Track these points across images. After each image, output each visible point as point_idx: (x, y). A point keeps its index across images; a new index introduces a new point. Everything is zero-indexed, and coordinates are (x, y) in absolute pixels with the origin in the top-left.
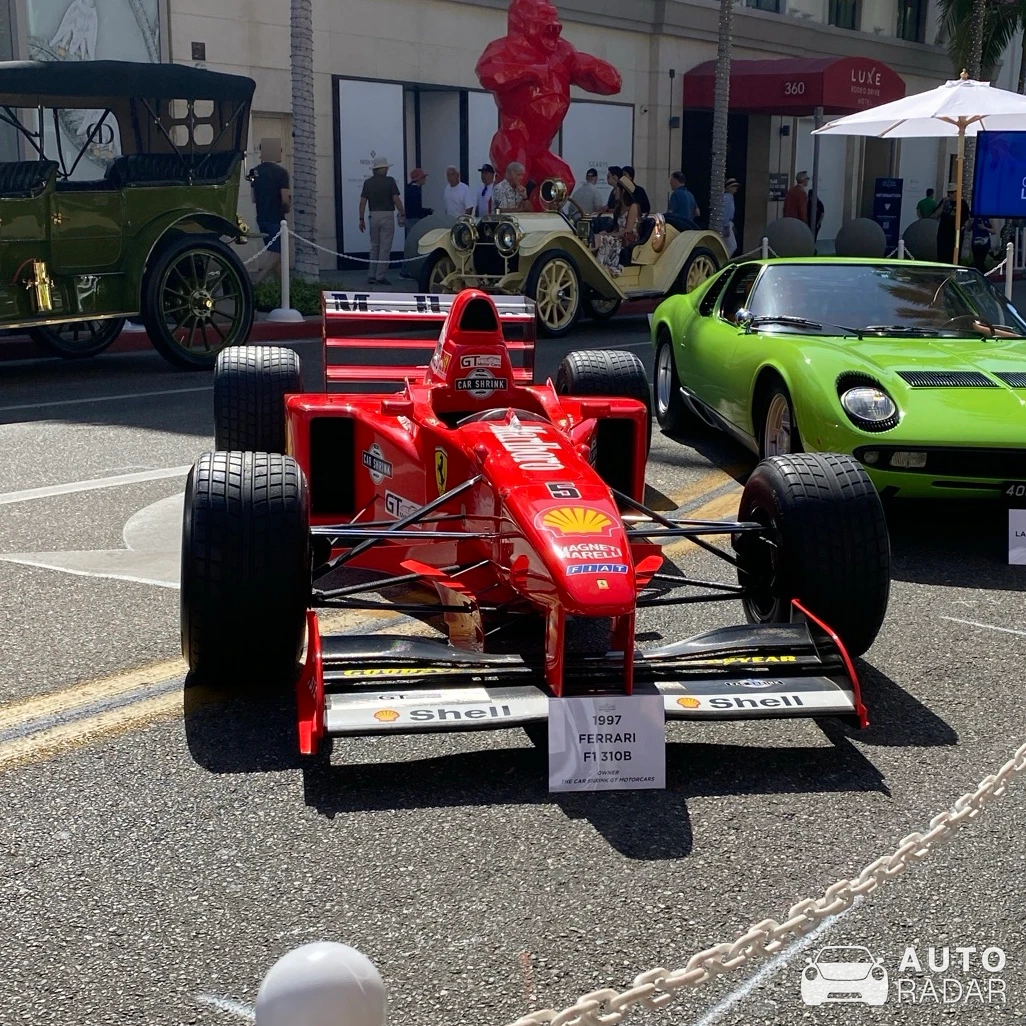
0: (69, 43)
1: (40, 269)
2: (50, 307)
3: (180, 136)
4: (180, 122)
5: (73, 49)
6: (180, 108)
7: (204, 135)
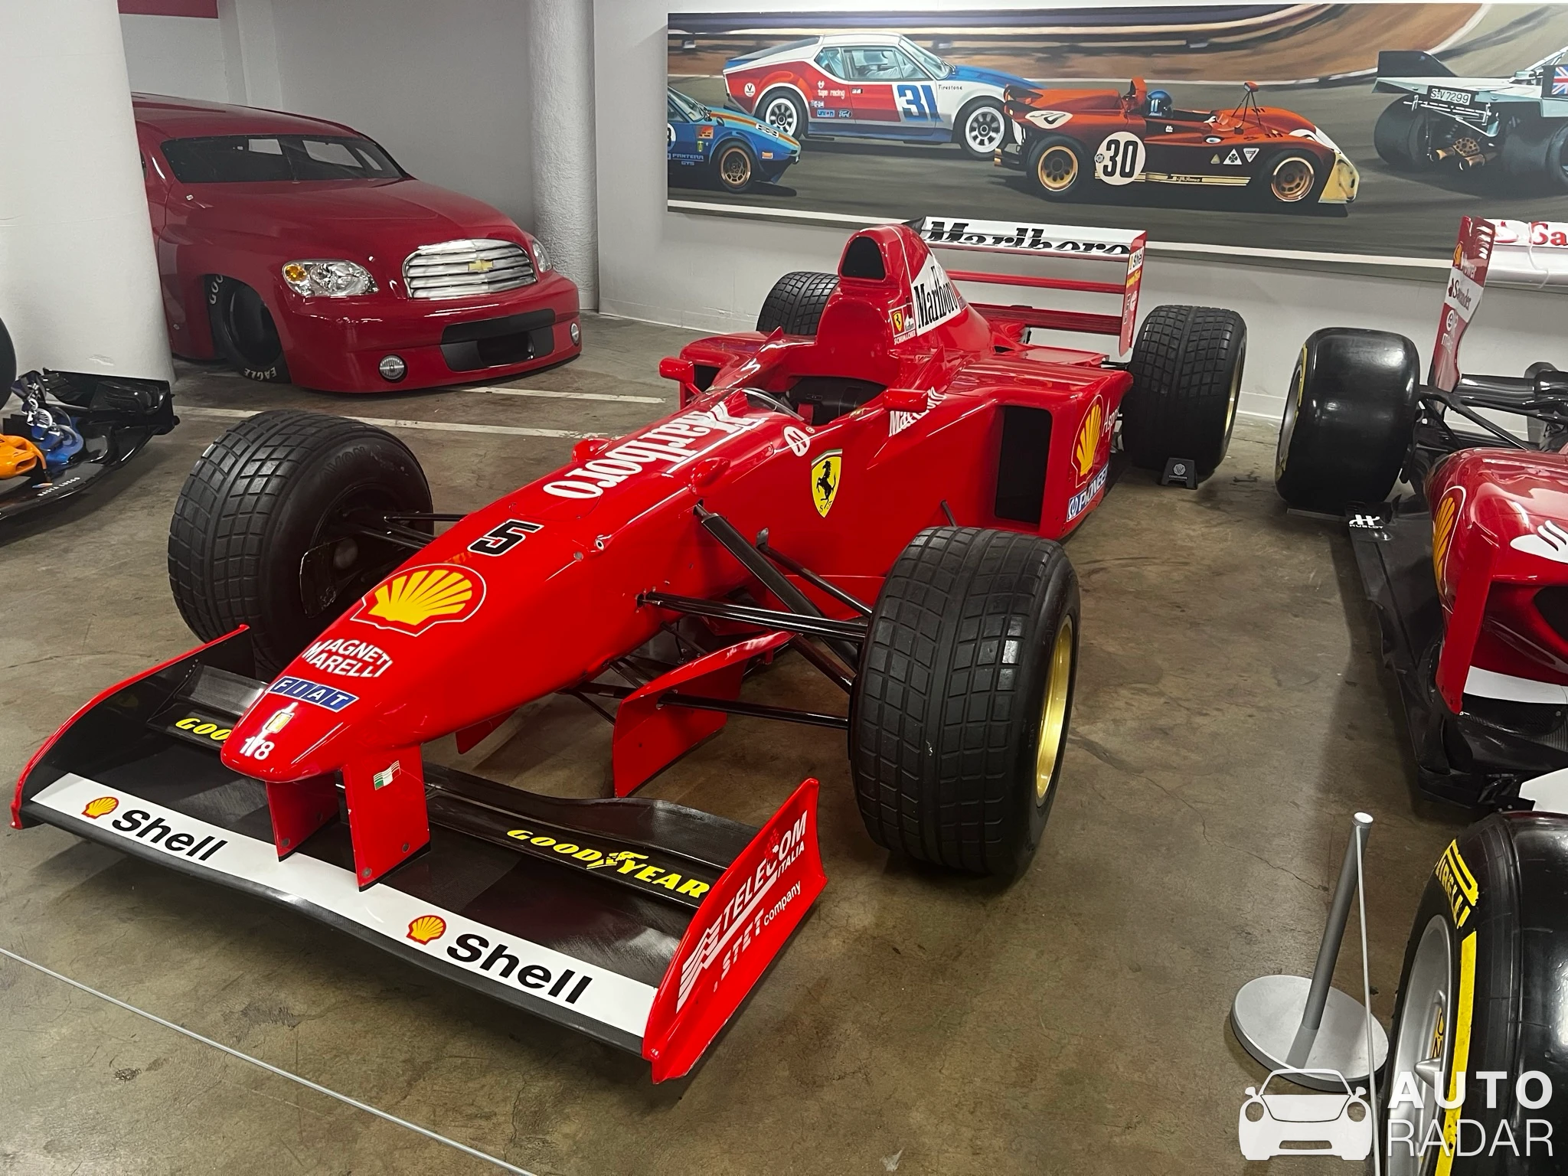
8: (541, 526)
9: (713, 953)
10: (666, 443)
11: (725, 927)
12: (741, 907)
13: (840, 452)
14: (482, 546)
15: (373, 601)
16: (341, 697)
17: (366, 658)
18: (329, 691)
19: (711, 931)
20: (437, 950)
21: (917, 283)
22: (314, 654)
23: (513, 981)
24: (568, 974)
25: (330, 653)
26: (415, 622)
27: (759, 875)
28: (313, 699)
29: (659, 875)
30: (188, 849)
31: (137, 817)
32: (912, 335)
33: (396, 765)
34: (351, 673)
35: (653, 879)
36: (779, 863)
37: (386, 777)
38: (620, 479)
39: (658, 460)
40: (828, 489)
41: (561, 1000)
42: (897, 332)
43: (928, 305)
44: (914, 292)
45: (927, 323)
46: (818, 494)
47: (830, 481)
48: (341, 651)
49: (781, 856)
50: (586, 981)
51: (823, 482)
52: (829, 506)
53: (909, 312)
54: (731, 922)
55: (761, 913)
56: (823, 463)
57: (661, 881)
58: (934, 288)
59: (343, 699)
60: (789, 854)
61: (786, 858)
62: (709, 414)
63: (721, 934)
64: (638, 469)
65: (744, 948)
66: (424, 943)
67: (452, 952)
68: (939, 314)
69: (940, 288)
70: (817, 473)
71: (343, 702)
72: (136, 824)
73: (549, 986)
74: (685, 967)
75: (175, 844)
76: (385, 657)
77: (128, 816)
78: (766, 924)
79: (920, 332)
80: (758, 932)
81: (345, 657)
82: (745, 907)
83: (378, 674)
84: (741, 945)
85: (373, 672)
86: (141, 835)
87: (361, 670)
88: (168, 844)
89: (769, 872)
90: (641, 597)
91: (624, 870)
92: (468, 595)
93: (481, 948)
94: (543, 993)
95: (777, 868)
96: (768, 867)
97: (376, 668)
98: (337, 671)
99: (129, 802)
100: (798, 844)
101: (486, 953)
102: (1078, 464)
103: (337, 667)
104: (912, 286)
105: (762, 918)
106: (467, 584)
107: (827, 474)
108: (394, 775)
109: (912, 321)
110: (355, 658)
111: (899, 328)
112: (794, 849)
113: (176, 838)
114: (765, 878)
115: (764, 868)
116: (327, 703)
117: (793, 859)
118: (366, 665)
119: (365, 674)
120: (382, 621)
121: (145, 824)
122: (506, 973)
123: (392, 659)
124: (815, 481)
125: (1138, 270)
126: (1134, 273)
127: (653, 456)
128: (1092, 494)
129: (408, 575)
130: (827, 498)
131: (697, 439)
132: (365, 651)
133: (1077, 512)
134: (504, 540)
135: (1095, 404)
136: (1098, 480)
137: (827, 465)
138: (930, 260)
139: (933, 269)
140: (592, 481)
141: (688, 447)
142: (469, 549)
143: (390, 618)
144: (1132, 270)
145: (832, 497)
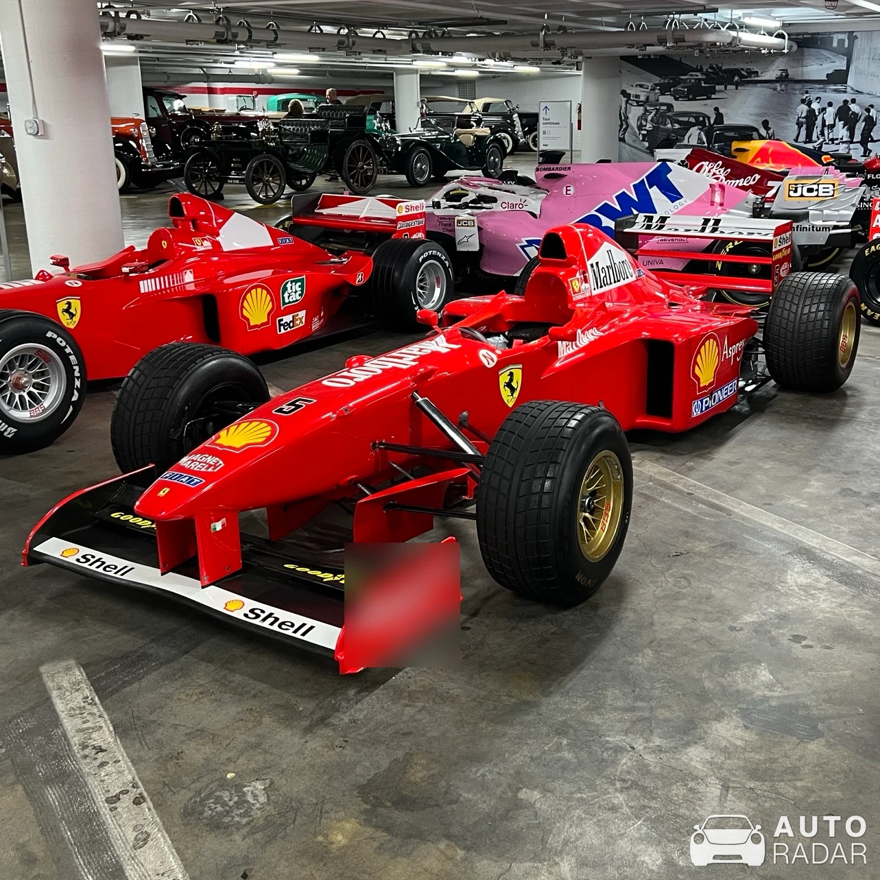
8: (315, 401)
10: (401, 358)
13: (521, 366)
14: (281, 410)
15: (219, 437)
16: (196, 480)
17: (211, 463)
20: (239, 615)
21: (593, 260)
22: (185, 462)
23: (275, 627)
24: (303, 625)
25: (193, 461)
26: (238, 446)
28: (182, 481)
30: (115, 571)
31: (89, 557)
32: (588, 295)
33: (224, 519)
34: (203, 470)
37: (218, 526)
38: (367, 377)
39: (394, 368)
40: (513, 390)
41: (298, 635)
42: (575, 293)
43: (602, 275)
44: (589, 268)
45: (601, 287)
46: (505, 393)
47: (514, 384)
48: (199, 460)
50: (312, 628)
51: (509, 385)
52: (514, 401)
53: (586, 280)
56: (508, 372)
58: (609, 264)
62: (433, 342)
64: (380, 372)
66: (232, 612)
67: (246, 615)
68: (613, 281)
69: (615, 264)
70: (504, 378)
71: (197, 483)
72: (88, 560)
73: (293, 629)
75: (108, 569)
76: (221, 462)
77: (84, 557)
79: (595, 293)
81: (200, 463)
83: (216, 470)
85: (214, 469)
86: (90, 565)
87: (208, 468)
88: (104, 569)
90: (375, 444)
92: (268, 434)
93: (261, 614)
94: (289, 632)
97: (216, 467)
98: (195, 469)
99: (85, 550)
101: (263, 616)
102: (698, 379)
103: (196, 467)
104: (588, 263)
106: (269, 428)
107: (511, 380)
108: (223, 525)
109: (587, 285)
110: (205, 463)
111: (577, 290)
113: (108, 566)
116: (189, 483)
118: (210, 466)
119: (210, 470)
120: (221, 446)
121: (92, 560)
122: (272, 624)
123: (224, 462)
124: (502, 383)
125: (787, 248)
126: (781, 250)
127: (390, 365)
128: (717, 400)
129: (239, 424)
130: (512, 395)
131: (422, 356)
132: (211, 460)
133: (701, 411)
134: (293, 407)
135: (708, 338)
136: (724, 392)
137: (511, 374)
138: (606, 246)
139: (609, 252)
140: (352, 378)
141: (414, 360)
142: (273, 412)
143: (225, 444)
144: (778, 248)
145: (516, 394)
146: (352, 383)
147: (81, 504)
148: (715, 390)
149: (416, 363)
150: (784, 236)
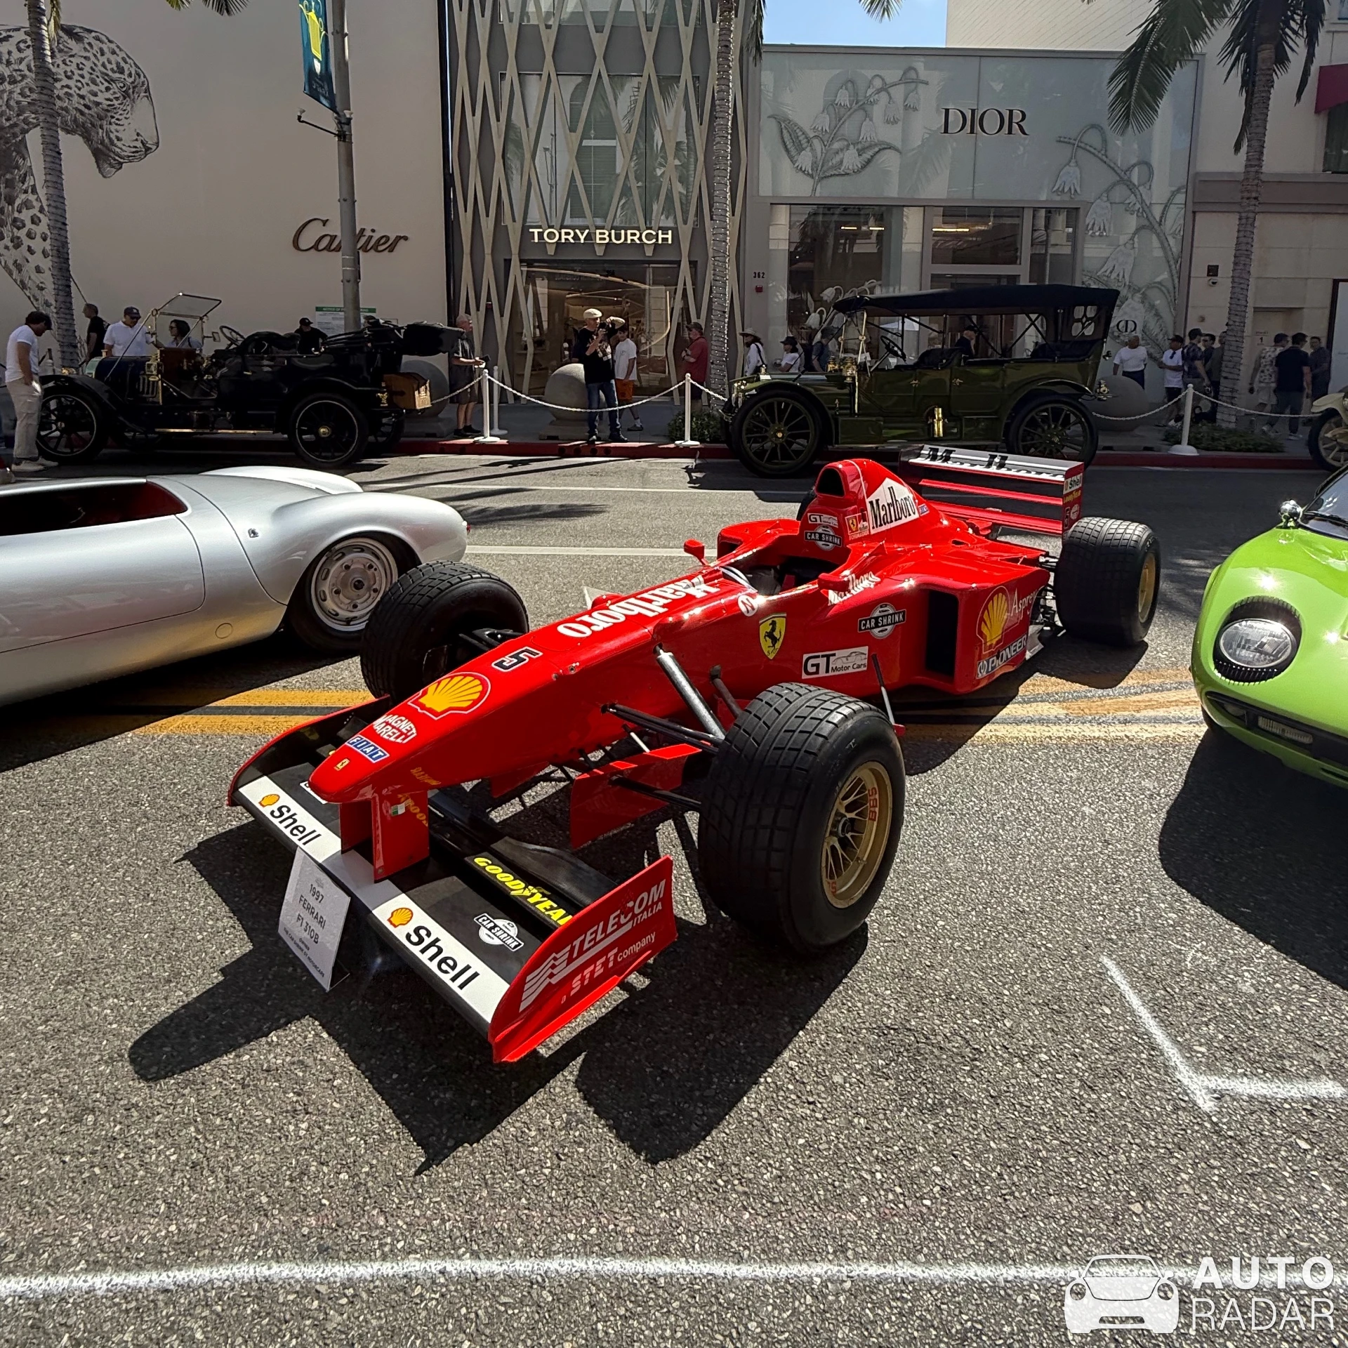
0: (1111, 272)
1: (939, 412)
2: (941, 434)
3: (1076, 329)
4: (1079, 320)
5: (1114, 275)
6: (1079, 312)
7: (1089, 331)
8: (541, 654)
9: (562, 972)
10: (650, 601)
11: (575, 955)
12: (592, 943)
13: (785, 615)
14: (501, 664)
15: (425, 693)
16: (380, 753)
17: (404, 730)
18: (376, 748)
19: (558, 956)
20: (401, 934)
21: (873, 498)
22: (378, 724)
23: (433, 966)
24: (468, 968)
25: (387, 724)
26: (439, 710)
27: (611, 922)
28: (365, 752)
29: (552, 908)
30: (300, 836)
31: (284, 810)
32: (866, 533)
33: (410, 801)
34: (392, 739)
35: (547, 910)
36: (634, 916)
37: (401, 808)
38: (606, 625)
39: (640, 614)
41: (454, 986)
42: (852, 532)
43: (883, 513)
44: (869, 506)
45: (881, 525)
46: (766, 644)
47: (776, 634)
48: (393, 723)
49: (637, 911)
50: (476, 975)
51: (770, 635)
52: (775, 652)
53: (864, 518)
54: (581, 953)
55: (615, 951)
56: (770, 621)
57: (551, 913)
58: (890, 501)
59: (382, 754)
60: (646, 909)
61: (642, 912)
62: (689, 583)
63: (570, 960)
64: (622, 619)
65: (596, 975)
66: (395, 926)
67: (408, 937)
68: (893, 519)
69: (897, 501)
70: (764, 628)
71: (380, 756)
72: (282, 815)
73: (453, 973)
74: (528, 978)
75: (295, 831)
76: (414, 730)
77: (280, 808)
78: (619, 960)
79: (873, 532)
80: (611, 964)
81: (393, 727)
82: (596, 944)
83: (405, 741)
84: (592, 972)
85: (404, 739)
86: (281, 822)
87: (397, 738)
88: (292, 832)
89: (623, 920)
90: (605, 706)
91: (531, 900)
92: (477, 696)
93: (425, 937)
94: (446, 978)
95: (632, 918)
96: (622, 917)
97: (407, 737)
98: (385, 736)
99: (285, 799)
100: (657, 903)
101: (427, 941)
102: (985, 638)
103: (386, 733)
104: (867, 501)
105: (616, 955)
106: (480, 688)
107: (773, 629)
108: (406, 808)
109: (865, 524)
110: (398, 729)
111: (854, 528)
112: (652, 906)
113: (297, 827)
114: (620, 926)
115: (618, 916)
116: (371, 756)
117: (650, 915)
118: (402, 734)
119: (399, 740)
120: (423, 707)
121: (286, 815)
122: (431, 959)
123: (417, 732)
124: (762, 634)
125: (1077, 490)
126: (1071, 493)
127: (637, 611)
128: (1004, 658)
129: (452, 678)
130: (774, 645)
131: (674, 600)
132: (405, 725)
133: (987, 672)
134: (515, 661)
135: (997, 593)
136: (1012, 649)
137: (774, 623)
138: (888, 482)
139: (891, 489)
140: (589, 625)
141: (664, 606)
142: (493, 665)
143: (428, 705)
144: (1069, 490)
145: (778, 645)
146: (588, 632)
147: (307, 734)
148: (1003, 647)
149: (666, 610)
150: (1074, 478)
